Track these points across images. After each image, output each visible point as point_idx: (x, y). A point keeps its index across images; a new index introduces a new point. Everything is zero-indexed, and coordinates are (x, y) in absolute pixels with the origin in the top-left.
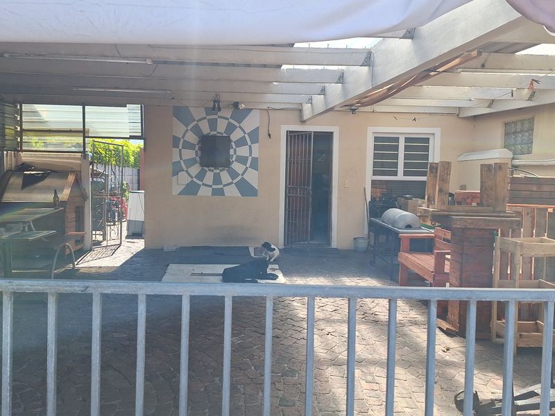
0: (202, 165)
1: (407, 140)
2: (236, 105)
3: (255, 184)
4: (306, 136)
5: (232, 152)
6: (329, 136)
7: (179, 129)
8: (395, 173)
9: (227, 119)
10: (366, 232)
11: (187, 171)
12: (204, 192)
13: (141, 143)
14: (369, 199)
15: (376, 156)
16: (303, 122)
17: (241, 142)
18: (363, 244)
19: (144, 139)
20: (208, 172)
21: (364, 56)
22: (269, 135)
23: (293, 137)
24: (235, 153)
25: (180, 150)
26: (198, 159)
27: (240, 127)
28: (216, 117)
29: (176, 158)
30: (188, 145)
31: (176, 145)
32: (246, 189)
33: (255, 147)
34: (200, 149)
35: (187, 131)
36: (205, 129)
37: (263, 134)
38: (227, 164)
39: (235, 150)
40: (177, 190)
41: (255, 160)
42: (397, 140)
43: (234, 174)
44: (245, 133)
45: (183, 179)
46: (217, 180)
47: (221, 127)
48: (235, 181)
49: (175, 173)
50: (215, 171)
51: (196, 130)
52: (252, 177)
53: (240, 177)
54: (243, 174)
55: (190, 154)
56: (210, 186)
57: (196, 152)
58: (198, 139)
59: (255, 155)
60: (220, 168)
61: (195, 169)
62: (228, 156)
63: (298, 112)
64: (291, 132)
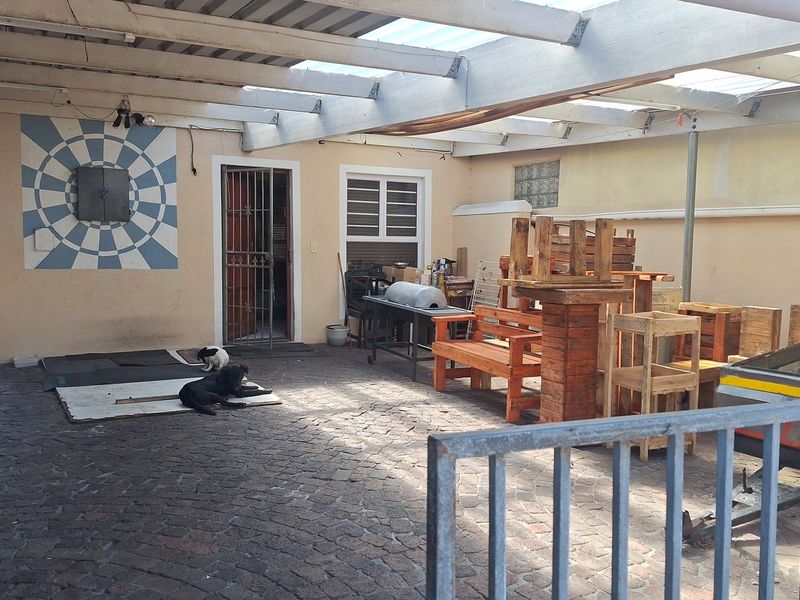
0: (77, 216)
1: (390, 185)
3: (172, 248)
4: (251, 177)
5: (131, 196)
6: (288, 172)
7: (32, 154)
8: (376, 232)
9: (121, 141)
10: (342, 317)
11: (50, 228)
12: (84, 262)
14: (345, 270)
15: (351, 207)
16: (247, 152)
17: (147, 180)
18: (341, 335)
20: (90, 229)
21: (450, 62)
22: (194, 171)
23: (231, 174)
24: (137, 198)
25: (37, 192)
26: (70, 206)
27: (144, 155)
28: (101, 136)
29: (29, 205)
30: (50, 183)
31: (28, 183)
32: (158, 257)
33: (171, 188)
34: (75, 190)
35: (48, 158)
36: (82, 156)
37: (183, 168)
38: (123, 215)
39: (137, 193)
40: (32, 260)
41: (171, 210)
42: (376, 184)
43: (136, 233)
44: (153, 166)
45: (46, 241)
46: (107, 242)
47: (111, 154)
48: (138, 245)
49: (30, 231)
50: (103, 228)
51: (65, 157)
52: (167, 237)
53: (147, 237)
54: (151, 233)
55: (55, 198)
56: (95, 253)
57: (67, 195)
58: (70, 173)
59: (171, 200)
60: (112, 223)
61: (66, 225)
62: (127, 203)
63: (238, 135)
64: (229, 167)
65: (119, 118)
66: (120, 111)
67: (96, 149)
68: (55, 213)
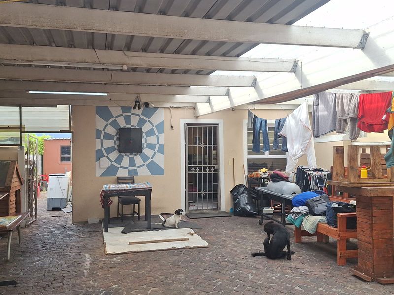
0: (120, 151)
1: (270, 129)
2: (147, 105)
3: (162, 165)
5: (143, 140)
6: (216, 127)
7: (100, 124)
9: (139, 115)
11: (107, 157)
12: (122, 173)
15: (249, 141)
16: (197, 117)
17: (150, 133)
19: (72, 132)
20: (125, 157)
21: (291, 65)
22: (172, 127)
24: (146, 142)
25: (102, 141)
26: (116, 146)
27: (149, 121)
28: (130, 114)
29: (98, 147)
30: (108, 136)
31: (98, 136)
32: (155, 169)
33: (161, 136)
34: (118, 139)
35: (107, 125)
36: (122, 124)
37: (167, 127)
38: (139, 150)
39: (146, 139)
40: (99, 172)
41: (161, 147)
43: (145, 158)
44: (153, 126)
46: (132, 163)
47: (135, 122)
48: (146, 163)
49: (98, 159)
50: (131, 156)
51: (115, 124)
52: (159, 160)
53: (150, 160)
54: (152, 158)
55: (109, 143)
56: (127, 168)
57: (115, 142)
58: (116, 131)
59: (161, 142)
60: (134, 154)
61: (114, 155)
62: (141, 144)
63: (192, 109)
64: (188, 124)
65: (136, 105)
66: (136, 102)
67: (128, 120)
68: (110, 150)
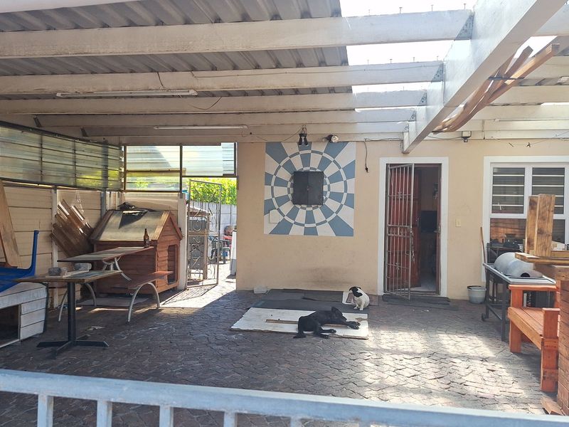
0: (295, 202)
1: (535, 171)
2: (329, 138)
3: (350, 222)
4: (406, 168)
5: (325, 188)
6: (436, 168)
7: (271, 165)
8: (520, 210)
9: (321, 153)
10: (484, 279)
11: (278, 209)
12: (297, 231)
13: (234, 181)
14: (487, 240)
15: (495, 190)
16: (405, 153)
17: (336, 178)
18: (479, 295)
19: (237, 177)
20: (301, 210)
22: (367, 169)
23: (393, 170)
24: (329, 190)
25: (272, 188)
26: (290, 196)
27: (335, 162)
28: (309, 151)
29: (268, 196)
30: (280, 182)
31: (268, 183)
32: (341, 228)
33: (351, 182)
34: (293, 186)
35: (279, 167)
36: (298, 165)
37: (359, 168)
38: (319, 201)
39: (329, 186)
40: (268, 228)
41: (350, 197)
42: (522, 171)
43: (327, 212)
44: (340, 168)
45: (275, 218)
46: (310, 218)
47: (315, 163)
48: (328, 220)
49: (267, 211)
50: (308, 209)
51: (289, 166)
52: (347, 215)
53: (334, 215)
54: (337, 212)
55: (282, 191)
56: (303, 225)
57: (289, 189)
58: (291, 176)
59: (350, 191)
60: (313, 206)
61: (287, 208)
62: (322, 193)
63: (400, 142)
64: (391, 165)
65: (301, 139)
67: (306, 159)
68: (281, 200)
